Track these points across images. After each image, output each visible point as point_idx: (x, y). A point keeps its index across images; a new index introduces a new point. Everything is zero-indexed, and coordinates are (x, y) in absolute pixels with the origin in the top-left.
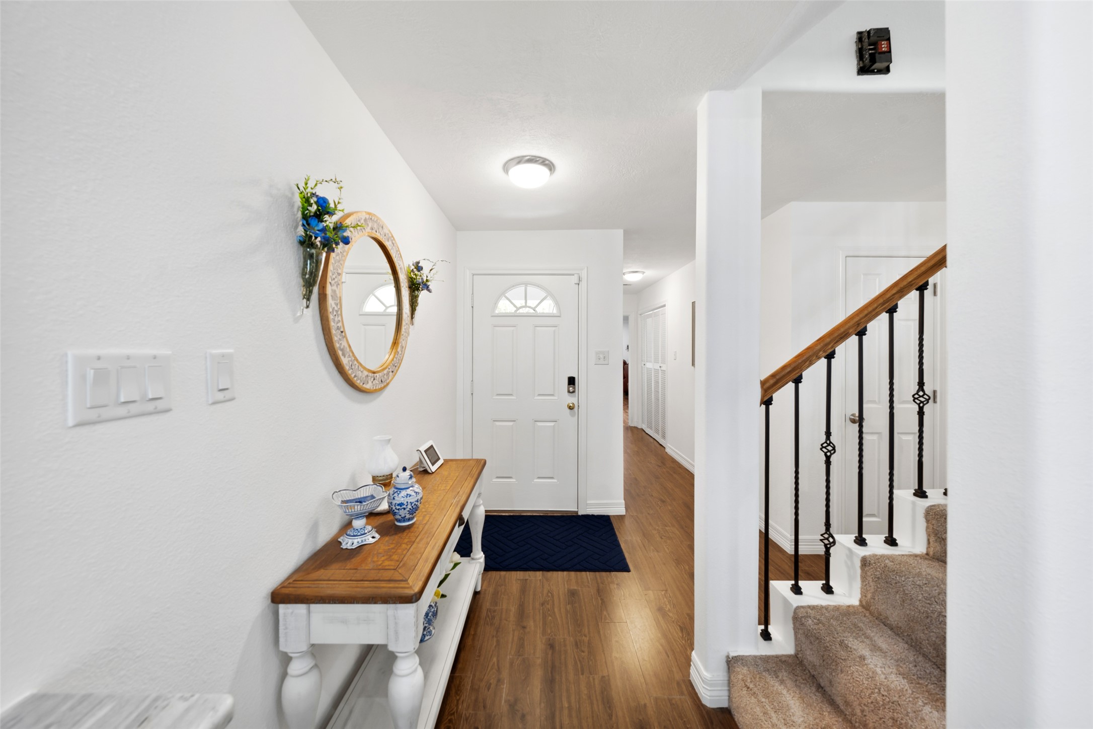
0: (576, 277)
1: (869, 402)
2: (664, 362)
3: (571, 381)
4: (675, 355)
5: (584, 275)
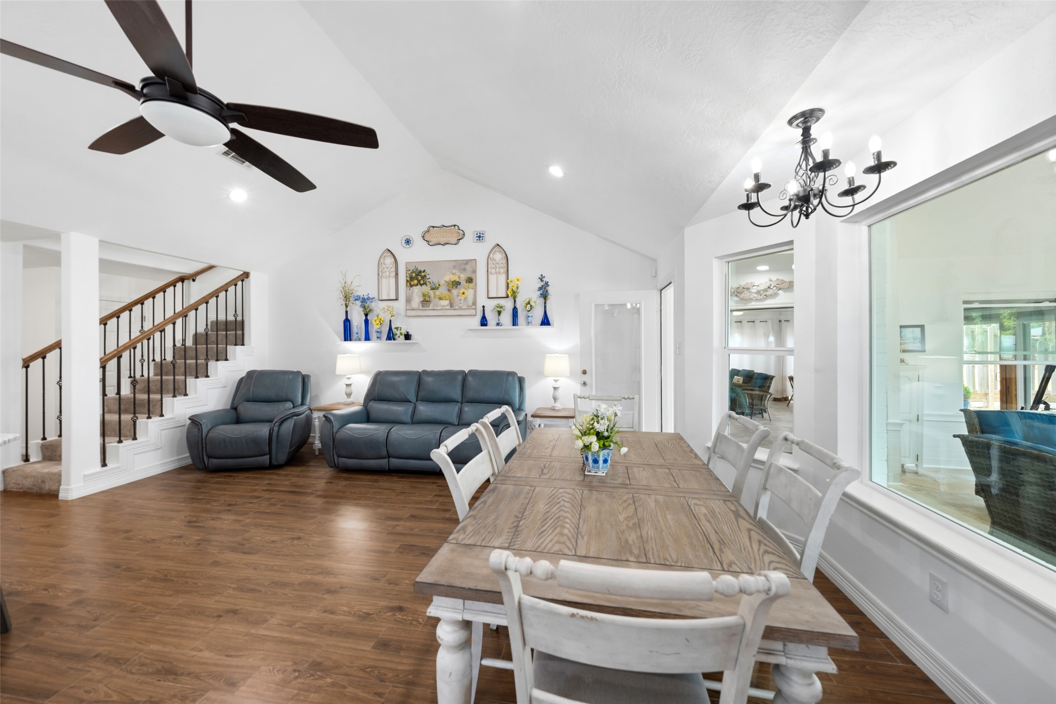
1: (111, 371)
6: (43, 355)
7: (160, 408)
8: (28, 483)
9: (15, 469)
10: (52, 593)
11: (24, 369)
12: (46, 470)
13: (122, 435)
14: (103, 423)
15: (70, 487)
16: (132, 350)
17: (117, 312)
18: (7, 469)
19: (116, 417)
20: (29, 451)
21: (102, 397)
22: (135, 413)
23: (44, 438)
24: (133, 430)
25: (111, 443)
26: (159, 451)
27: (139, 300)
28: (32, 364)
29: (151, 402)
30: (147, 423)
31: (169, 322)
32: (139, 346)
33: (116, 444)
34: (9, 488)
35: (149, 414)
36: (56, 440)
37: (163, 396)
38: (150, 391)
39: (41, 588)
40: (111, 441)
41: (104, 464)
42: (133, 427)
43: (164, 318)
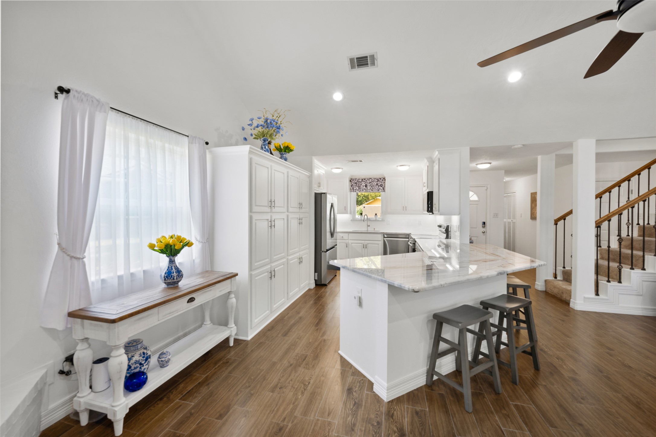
0: (486, 187)
1: (603, 230)
2: (514, 218)
3: (484, 223)
4: (521, 215)
5: (489, 187)
6: (564, 218)
7: (642, 263)
8: (555, 291)
9: (550, 281)
10: (560, 363)
11: (555, 226)
12: (564, 287)
13: (610, 277)
14: (597, 266)
15: (576, 302)
16: (630, 209)
17: (609, 188)
18: (547, 280)
19: (606, 263)
20: (557, 272)
21: (596, 247)
22: (620, 263)
23: (564, 267)
24: (618, 275)
25: (602, 280)
26: (641, 297)
27: (626, 178)
28: (559, 223)
29: (634, 257)
30: (630, 273)
31: (652, 193)
32: (636, 205)
33: (605, 282)
34: (548, 290)
35: (632, 265)
36: (570, 270)
37: (645, 253)
38: (634, 248)
39: (556, 356)
40: (603, 279)
41: (597, 294)
42: (618, 272)
43: (649, 188)
